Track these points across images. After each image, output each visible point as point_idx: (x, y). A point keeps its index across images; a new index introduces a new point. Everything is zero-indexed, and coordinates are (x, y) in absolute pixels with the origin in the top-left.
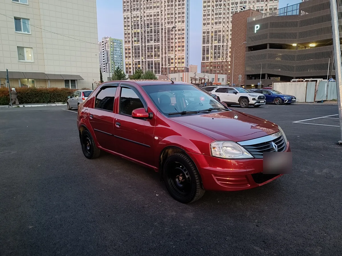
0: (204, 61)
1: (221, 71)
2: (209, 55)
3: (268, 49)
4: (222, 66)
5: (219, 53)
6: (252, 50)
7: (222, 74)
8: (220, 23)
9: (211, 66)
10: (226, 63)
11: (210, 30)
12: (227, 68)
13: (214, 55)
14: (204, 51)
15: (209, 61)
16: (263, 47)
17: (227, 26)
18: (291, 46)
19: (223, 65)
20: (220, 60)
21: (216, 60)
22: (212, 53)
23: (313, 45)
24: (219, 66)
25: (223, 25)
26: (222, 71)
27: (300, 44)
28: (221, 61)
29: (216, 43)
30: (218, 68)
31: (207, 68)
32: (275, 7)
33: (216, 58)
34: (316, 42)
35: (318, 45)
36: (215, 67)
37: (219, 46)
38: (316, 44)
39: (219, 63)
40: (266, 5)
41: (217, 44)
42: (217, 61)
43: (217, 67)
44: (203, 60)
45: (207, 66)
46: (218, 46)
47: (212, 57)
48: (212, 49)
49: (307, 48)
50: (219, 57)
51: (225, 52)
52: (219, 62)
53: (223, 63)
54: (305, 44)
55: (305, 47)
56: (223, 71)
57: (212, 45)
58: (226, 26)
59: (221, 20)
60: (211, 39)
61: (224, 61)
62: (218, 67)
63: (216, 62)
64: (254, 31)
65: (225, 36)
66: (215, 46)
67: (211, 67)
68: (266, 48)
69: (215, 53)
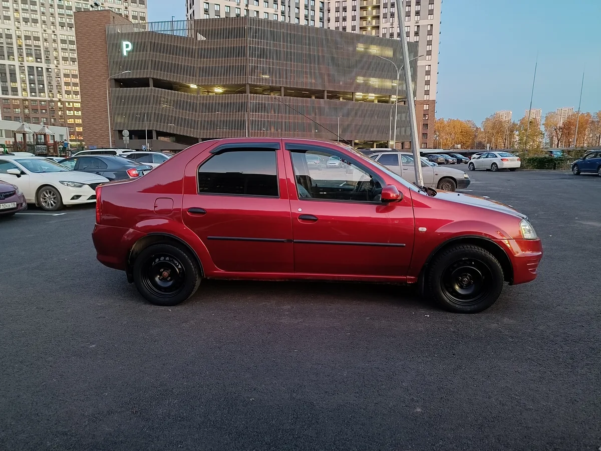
0: (6, 94)
1: (50, 119)
2: (18, 85)
3: (152, 87)
4: (53, 111)
5: (41, 82)
6: (121, 87)
7: (54, 125)
8: (35, 21)
9: (26, 107)
10: (59, 104)
11: (12, 32)
12: (64, 114)
13: (30, 86)
14: (3, 75)
15: (20, 97)
16: (143, 83)
17: (52, 31)
18: (189, 87)
19: (53, 108)
20: (45, 96)
21: (35, 96)
22: (23, 81)
23: (219, 90)
24: (46, 110)
25: (42, 28)
26: (52, 120)
27: (202, 86)
28: (47, 98)
29: (30, 61)
30: (42, 112)
31: (17, 110)
32: (142, 15)
33: (35, 92)
34: (224, 86)
35: (226, 91)
36: (35, 110)
37: (40, 69)
38: (224, 90)
39: (43, 103)
40: (126, 8)
41: (35, 65)
42: (38, 98)
43: (39, 111)
44: (3, 94)
45: (17, 107)
46: (37, 68)
47: (24, 90)
48: (23, 72)
49: (210, 94)
50: (42, 91)
51: (54, 83)
52: (44, 101)
53: (53, 104)
54: (208, 87)
55: (208, 92)
56: (55, 119)
57: (21, 64)
58: (49, 31)
59: (38, 17)
60: (18, 52)
61: (54, 99)
62: (44, 111)
63: (36, 101)
64: (121, 52)
65: (51, 50)
66: (31, 68)
67: (27, 111)
68: (148, 86)
69: (32, 82)
